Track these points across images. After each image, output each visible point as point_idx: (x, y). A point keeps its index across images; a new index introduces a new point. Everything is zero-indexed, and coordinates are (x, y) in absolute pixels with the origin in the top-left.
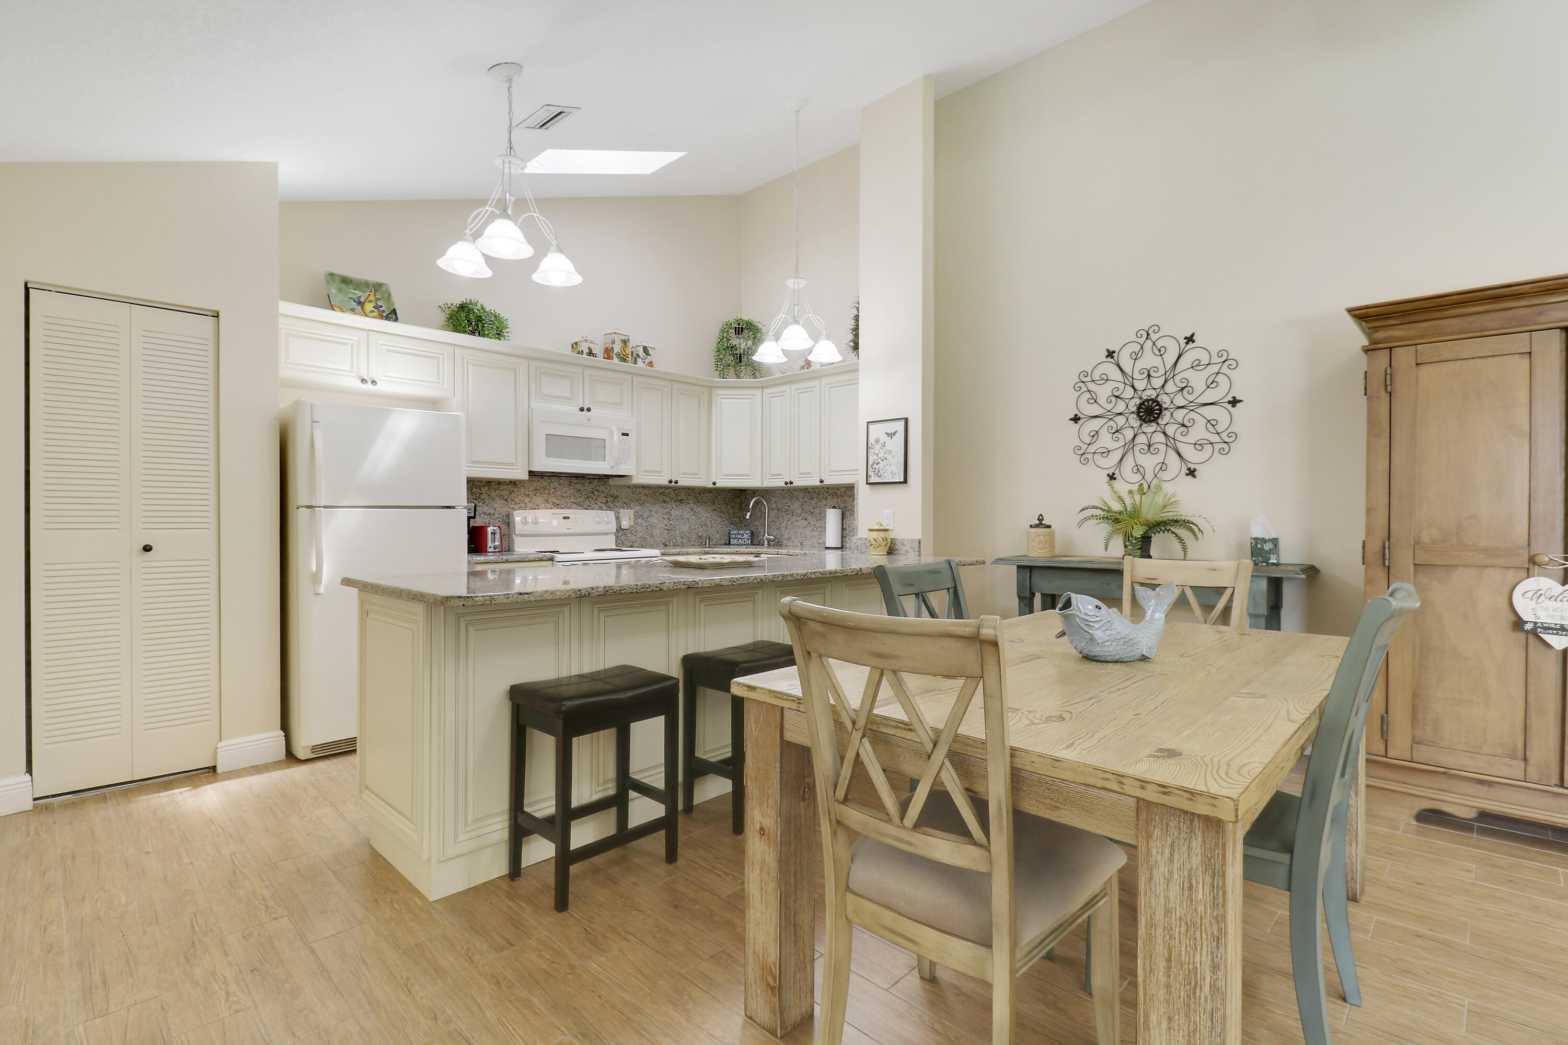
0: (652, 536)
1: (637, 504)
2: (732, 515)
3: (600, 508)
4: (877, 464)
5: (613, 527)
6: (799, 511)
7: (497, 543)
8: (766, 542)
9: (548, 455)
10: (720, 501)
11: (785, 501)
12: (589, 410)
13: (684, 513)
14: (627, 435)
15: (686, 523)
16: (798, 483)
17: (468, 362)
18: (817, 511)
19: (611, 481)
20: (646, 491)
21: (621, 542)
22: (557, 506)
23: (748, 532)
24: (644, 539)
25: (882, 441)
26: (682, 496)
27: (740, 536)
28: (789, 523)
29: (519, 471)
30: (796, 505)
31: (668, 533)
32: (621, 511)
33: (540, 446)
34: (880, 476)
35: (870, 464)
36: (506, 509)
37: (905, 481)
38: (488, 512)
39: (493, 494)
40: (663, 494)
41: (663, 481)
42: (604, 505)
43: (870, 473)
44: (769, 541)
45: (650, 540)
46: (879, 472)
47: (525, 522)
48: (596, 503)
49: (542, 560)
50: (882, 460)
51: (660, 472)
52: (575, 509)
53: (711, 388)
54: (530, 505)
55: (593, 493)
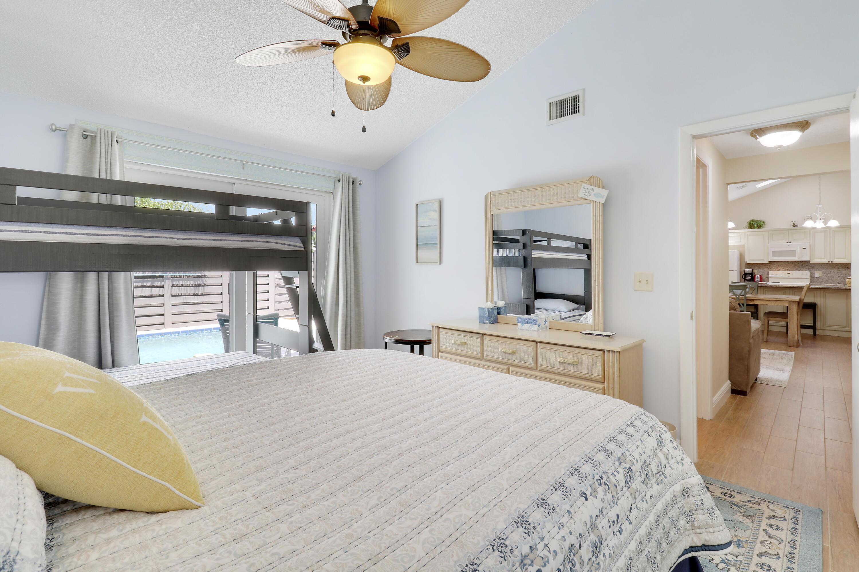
0: (832, 280)
1: (823, 269)
5: (808, 276)
7: (758, 280)
9: (773, 256)
12: (790, 242)
14: (805, 248)
17: (752, 236)
22: (787, 270)
29: (765, 261)
31: (840, 279)
32: (815, 271)
33: (771, 254)
36: (768, 271)
38: (762, 272)
39: (764, 267)
41: (825, 262)
42: (808, 269)
47: (773, 274)
48: (804, 269)
51: (824, 259)
54: (777, 270)
55: (802, 266)
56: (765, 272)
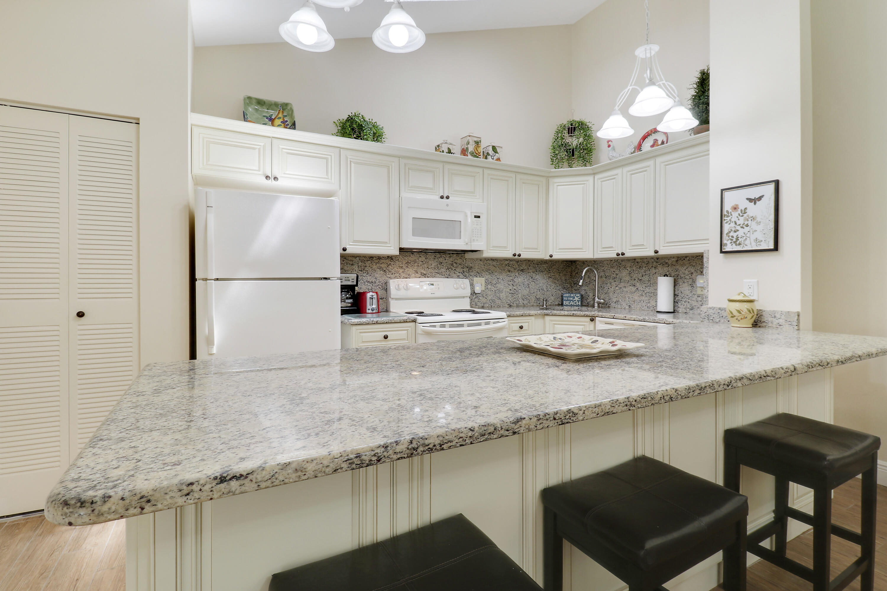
1: (487, 273)
2: (564, 281)
3: (458, 277)
4: (735, 232)
5: (468, 292)
6: (628, 278)
7: (374, 306)
8: (596, 305)
9: (414, 235)
10: (554, 270)
11: (612, 270)
12: (448, 197)
13: (525, 280)
14: (479, 217)
15: (526, 288)
16: (629, 254)
17: (351, 161)
18: (646, 278)
19: (467, 256)
20: (494, 263)
21: (475, 303)
22: (424, 275)
23: (578, 295)
24: (493, 301)
25: (742, 207)
26: (524, 267)
27: (572, 299)
28: (617, 288)
29: (392, 248)
30: (624, 274)
31: (513, 296)
32: (475, 279)
33: (408, 225)
34: (740, 244)
35: (725, 231)
36: (385, 278)
37: (776, 248)
38: (371, 281)
39: (374, 267)
40: (508, 265)
41: (508, 254)
42: (461, 274)
43: (725, 241)
44: (599, 303)
45: (498, 302)
46: (737, 239)
47: (398, 289)
48: (454, 273)
49: (407, 322)
50: (742, 227)
51: (505, 247)
52: (438, 277)
53: (548, 178)
54: (403, 275)
55: (452, 265)
56: (377, 283)
